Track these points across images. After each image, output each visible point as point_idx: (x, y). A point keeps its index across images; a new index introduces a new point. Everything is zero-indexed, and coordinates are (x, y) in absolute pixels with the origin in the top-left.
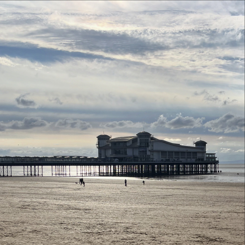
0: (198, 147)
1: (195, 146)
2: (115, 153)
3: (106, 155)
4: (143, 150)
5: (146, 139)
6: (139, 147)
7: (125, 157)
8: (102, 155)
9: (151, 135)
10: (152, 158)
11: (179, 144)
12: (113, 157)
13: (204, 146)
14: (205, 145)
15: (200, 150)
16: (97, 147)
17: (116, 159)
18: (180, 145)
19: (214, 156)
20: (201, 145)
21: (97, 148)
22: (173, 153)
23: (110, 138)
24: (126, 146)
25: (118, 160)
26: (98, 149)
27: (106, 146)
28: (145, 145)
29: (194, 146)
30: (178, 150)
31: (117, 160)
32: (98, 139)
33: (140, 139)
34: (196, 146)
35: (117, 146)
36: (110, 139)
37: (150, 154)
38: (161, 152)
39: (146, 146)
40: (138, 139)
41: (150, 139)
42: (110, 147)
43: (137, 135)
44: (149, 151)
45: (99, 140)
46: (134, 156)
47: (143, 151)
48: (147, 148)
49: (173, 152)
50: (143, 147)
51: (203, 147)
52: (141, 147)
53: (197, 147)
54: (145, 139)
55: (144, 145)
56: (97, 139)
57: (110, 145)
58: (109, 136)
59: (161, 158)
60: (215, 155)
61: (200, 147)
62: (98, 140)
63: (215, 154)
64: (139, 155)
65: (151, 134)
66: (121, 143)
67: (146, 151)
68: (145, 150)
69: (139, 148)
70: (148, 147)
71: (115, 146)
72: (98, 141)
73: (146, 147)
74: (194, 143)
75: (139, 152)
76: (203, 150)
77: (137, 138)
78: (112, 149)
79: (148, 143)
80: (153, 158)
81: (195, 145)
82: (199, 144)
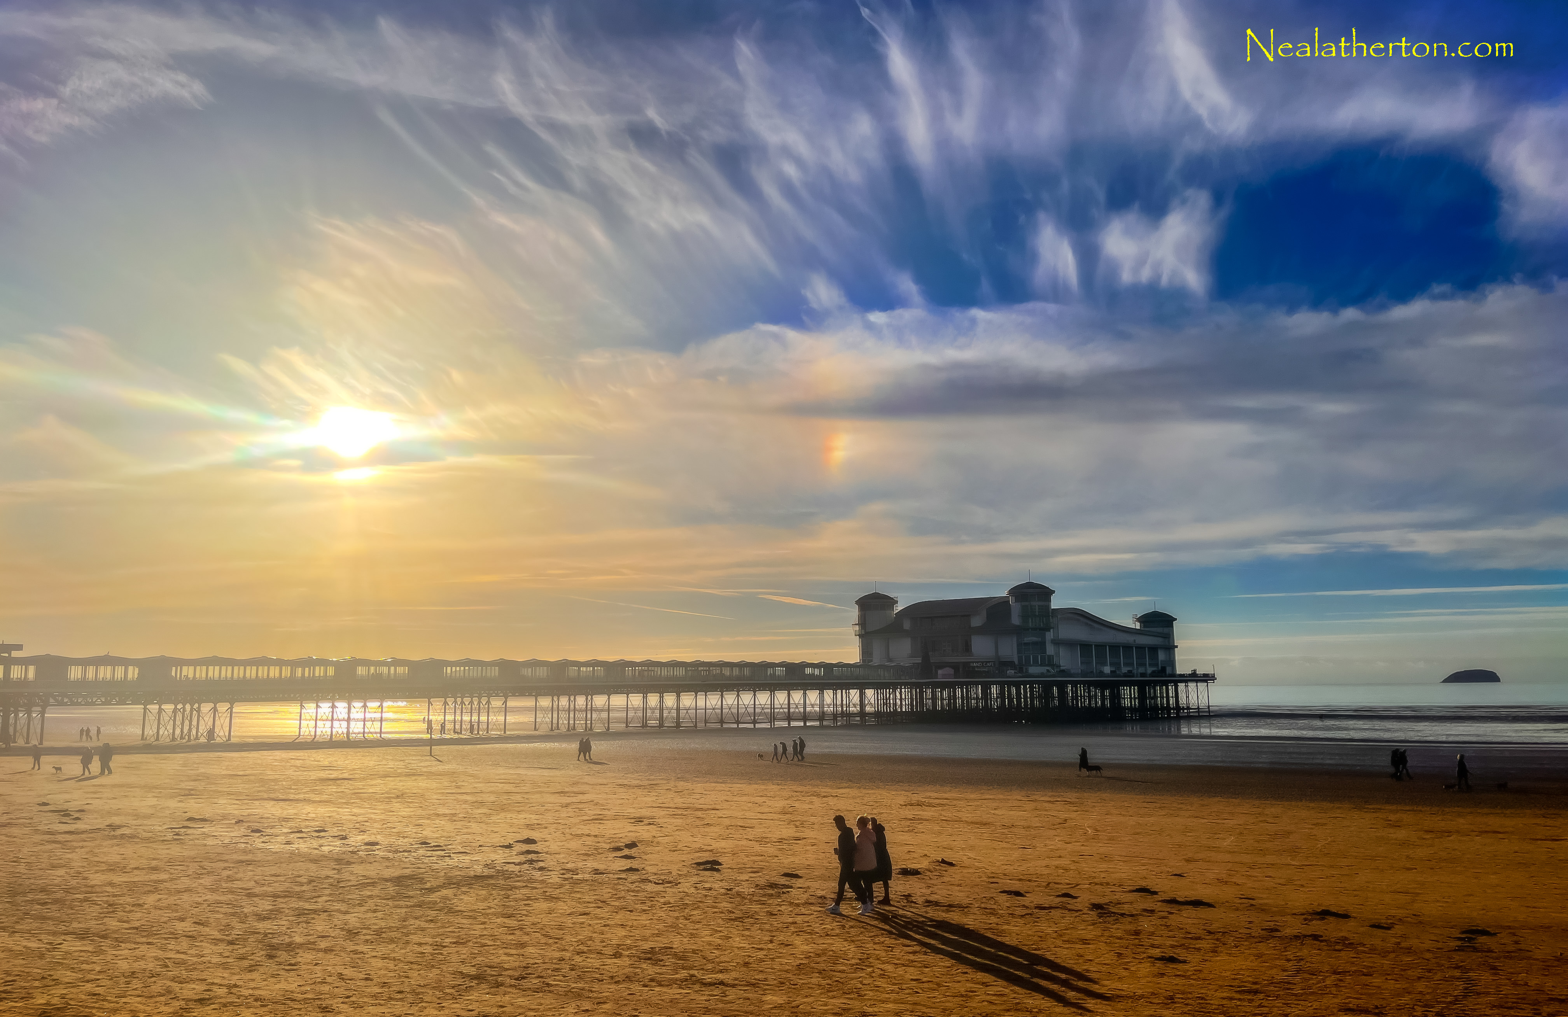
1: (1138, 627)
4: (1034, 639)
7: (965, 664)
8: (874, 656)
14: (1172, 627)
15: (1164, 642)
17: (946, 670)
20: (1159, 626)
22: (1120, 649)
24: (969, 627)
28: (1039, 625)
33: (1023, 606)
37: (1054, 654)
38: (1081, 645)
39: (1041, 627)
40: (1013, 604)
42: (907, 631)
45: (865, 611)
46: (998, 658)
48: (1047, 633)
49: (1119, 647)
50: (1035, 629)
52: (1027, 630)
57: (907, 626)
59: (1080, 666)
68: (1040, 639)
70: (1049, 630)
73: (1043, 629)
76: (1167, 640)
78: (913, 638)
79: (1047, 619)
82: (1152, 622)
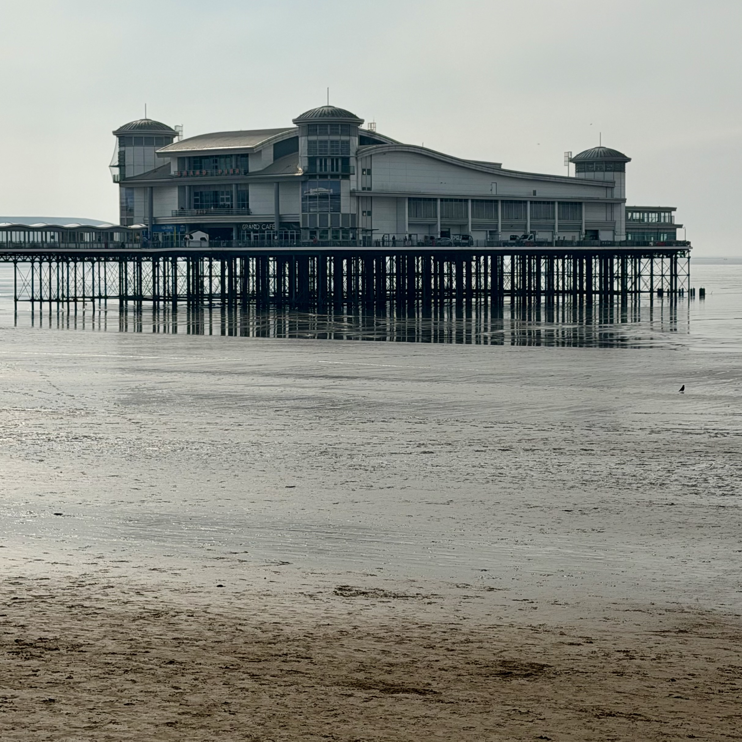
0: (590, 175)
1: (573, 174)
2: (196, 207)
3: (154, 216)
4: (323, 190)
5: (337, 142)
6: (303, 180)
7: (239, 225)
8: (136, 214)
9: (361, 122)
10: (365, 231)
11: (500, 165)
12: (184, 224)
13: (617, 174)
14: (623, 170)
15: (599, 194)
16: (114, 176)
17: (198, 235)
18: (503, 167)
19: (671, 217)
20: (601, 170)
21: (115, 182)
22: (467, 205)
23: (176, 134)
24: (246, 172)
25: (206, 236)
26: (120, 186)
27: (155, 171)
28: (333, 170)
29: (571, 171)
30: (489, 193)
31: (203, 239)
32: (119, 142)
33: (309, 142)
34: (578, 171)
35: (204, 172)
36: (176, 140)
37: (354, 212)
38: (410, 199)
39: (335, 172)
40: (300, 139)
41: (355, 141)
42: (172, 177)
43: (295, 121)
44: (352, 193)
45: (124, 146)
46: (280, 217)
47: (324, 197)
48: (344, 182)
49: (466, 200)
50: (325, 176)
51: (609, 176)
52: (314, 177)
53: (582, 175)
54: (332, 142)
55: (329, 168)
56: (115, 140)
57: (174, 169)
58: (170, 129)
59: (407, 229)
60: (673, 213)
61: (599, 175)
62: (120, 146)
63: (674, 209)
64: (304, 217)
65: (360, 116)
66: (223, 160)
67: (336, 197)
68: (331, 191)
69: (304, 182)
70: (346, 177)
71: (198, 172)
72: (118, 150)
73: (337, 176)
74: (571, 160)
75: (303, 200)
76: (609, 191)
77: (297, 138)
78: (181, 188)
79: (346, 161)
80: (372, 230)
81: (573, 166)
82: (592, 163)
